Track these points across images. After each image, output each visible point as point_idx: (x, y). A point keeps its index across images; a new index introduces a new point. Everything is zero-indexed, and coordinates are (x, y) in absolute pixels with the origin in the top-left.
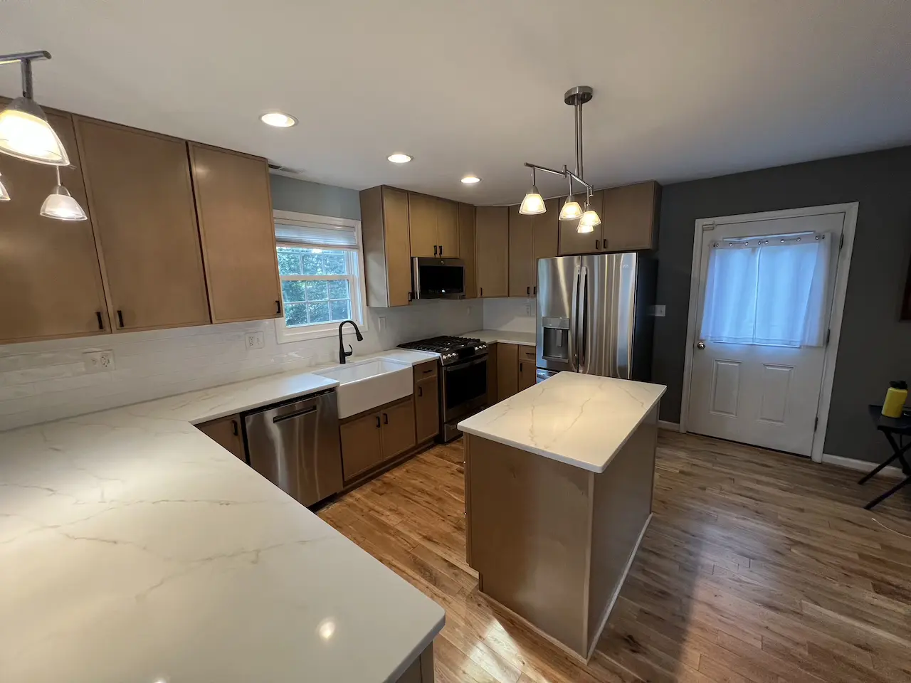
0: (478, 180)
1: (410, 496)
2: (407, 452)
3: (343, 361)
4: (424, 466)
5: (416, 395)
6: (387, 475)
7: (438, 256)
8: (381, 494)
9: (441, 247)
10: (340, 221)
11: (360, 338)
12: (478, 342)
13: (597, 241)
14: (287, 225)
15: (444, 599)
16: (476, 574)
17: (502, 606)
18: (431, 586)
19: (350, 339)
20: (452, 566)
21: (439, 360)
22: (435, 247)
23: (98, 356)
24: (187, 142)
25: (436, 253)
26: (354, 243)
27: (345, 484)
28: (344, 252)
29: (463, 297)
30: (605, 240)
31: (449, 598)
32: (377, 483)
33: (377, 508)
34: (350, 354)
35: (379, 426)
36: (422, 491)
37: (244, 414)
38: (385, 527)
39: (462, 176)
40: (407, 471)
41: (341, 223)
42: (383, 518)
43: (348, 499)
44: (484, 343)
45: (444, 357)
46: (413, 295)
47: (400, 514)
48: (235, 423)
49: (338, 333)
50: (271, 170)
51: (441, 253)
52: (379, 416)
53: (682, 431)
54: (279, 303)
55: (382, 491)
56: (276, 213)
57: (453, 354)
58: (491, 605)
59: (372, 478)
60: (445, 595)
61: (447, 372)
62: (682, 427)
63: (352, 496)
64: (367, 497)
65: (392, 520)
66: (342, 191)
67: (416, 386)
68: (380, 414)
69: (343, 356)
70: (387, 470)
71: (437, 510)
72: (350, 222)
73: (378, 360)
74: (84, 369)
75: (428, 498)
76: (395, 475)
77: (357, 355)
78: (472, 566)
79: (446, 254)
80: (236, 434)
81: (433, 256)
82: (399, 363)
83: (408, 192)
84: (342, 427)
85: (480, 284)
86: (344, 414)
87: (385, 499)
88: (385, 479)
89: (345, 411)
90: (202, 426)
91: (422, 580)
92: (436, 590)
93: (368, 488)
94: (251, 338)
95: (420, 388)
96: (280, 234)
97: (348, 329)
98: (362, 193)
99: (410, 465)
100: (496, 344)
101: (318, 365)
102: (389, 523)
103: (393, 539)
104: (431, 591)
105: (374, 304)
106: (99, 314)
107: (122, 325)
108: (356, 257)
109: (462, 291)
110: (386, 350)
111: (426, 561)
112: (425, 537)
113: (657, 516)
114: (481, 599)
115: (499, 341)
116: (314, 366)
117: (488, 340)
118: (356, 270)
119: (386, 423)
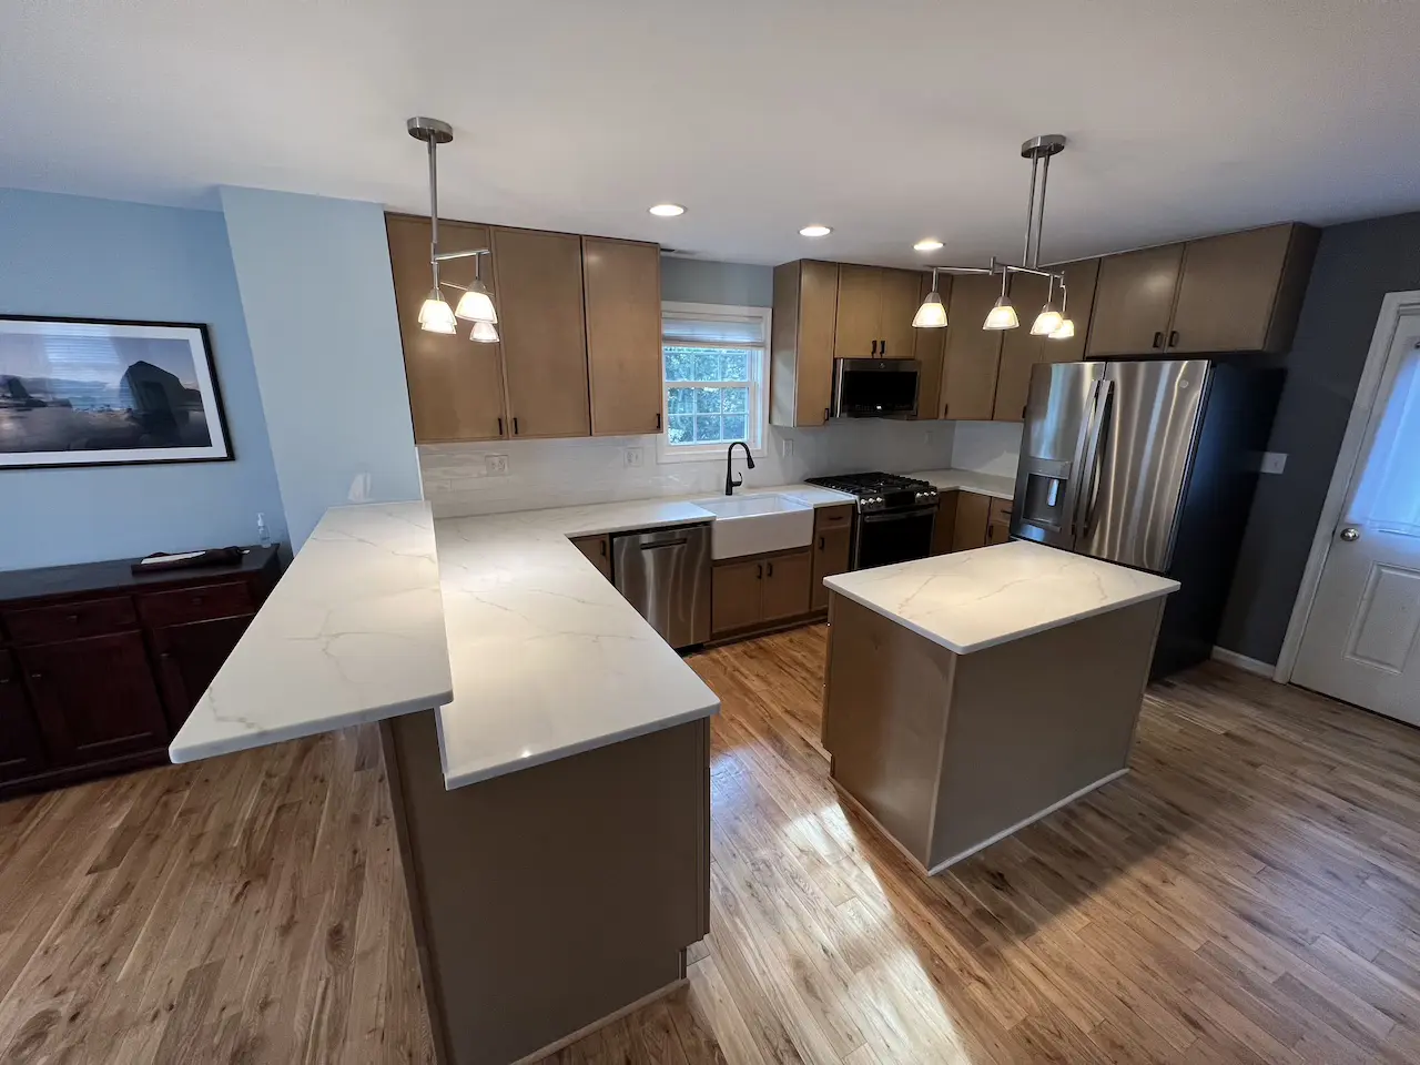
0: (940, 245)
1: (783, 666)
2: (795, 618)
3: (729, 492)
4: (815, 640)
5: (816, 548)
6: (765, 639)
7: (877, 356)
8: (751, 657)
9: (883, 343)
10: (745, 310)
11: (751, 465)
12: (925, 486)
13: (1158, 334)
14: (678, 320)
15: (788, 772)
16: (828, 756)
17: (851, 798)
18: (778, 757)
19: (740, 466)
20: (808, 745)
21: (854, 506)
22: (875, 343)
23: (496, 460)
24: (581, 236)
25: (874, 351)
26: (759, 339)
27: (713, 637)
28: (746, 352)
29: (914, 417)
30: (1173, 333)
31: (793, 772)
32: (751, 645)
33: (742, 669)
34: (739, 484)
35: (760, 577)
36: (802, 665)
37: (612, 535)
38: (746, 691)
39: (917, 240)
40: (791, 641)
41: (746, 313)
42: (746, 681)
43: (714, 654)
44: (935, 489)
45: (863, 502)
46: (831, 413)
47: (769, 684)
48: (604, 543)
49: (727, 457)
50: (663, 253)
51: (883, 352)
52: (763, 565)
53: (1278, 679)
54: (659, 416)
55: (754, 654)
56: (665, 305)
57: (878, 499)
58: (838, 791)
59: (748, 638)
60: (791, 769)
61: (864, 524)
62: (1280, 673)
63: (719, 652)
64: (736, 656)
65: (755, 684)
66: (752, 269)
67: (817, 537)
68: (764, 563)
69: (730, 486)
70: (767, 634)
71: (812, 689)
72: (756, 311)
73: (774, 496)
74: (485, 472)
75: (804, 674)
76: (776, 641)
77: (751, 487)
78: (826, 747)
79: (891, 353)
80: (604, 554)
81: (869, 355)
82: (798, 503)
83: (839, 265)
84: (715, 569)
85: (946, 398)
86: (719, 554)
87: (755, 664)
88: (761, 644)
89: (720, 553)
90: (574, 540)
91: (771, 749)
92: (782, 761)
93: (739, 648)
94: (630, 455)
95: (823, 539)
96: (668, 331)
97: (739, 451)
98: (777, 269)
99: (797, 635)
100: (956, 492)
101: (700, 493)
102: (753, 688)
103: (751, 703)
104: (777, 761)
105: (776, 422)
106: (500, 420)
107: (516, 433)
108: (761, 356)
109: (911, 409)
110: (790, 483)
111: (781, 734)
112: (787, 711)
113: (1134, 773)
114: (830, 784)
115: (963, 488)
116: (692, 495)
117: (942, 483)
118: (760, 375)
119: (770, 575)
